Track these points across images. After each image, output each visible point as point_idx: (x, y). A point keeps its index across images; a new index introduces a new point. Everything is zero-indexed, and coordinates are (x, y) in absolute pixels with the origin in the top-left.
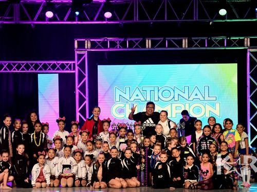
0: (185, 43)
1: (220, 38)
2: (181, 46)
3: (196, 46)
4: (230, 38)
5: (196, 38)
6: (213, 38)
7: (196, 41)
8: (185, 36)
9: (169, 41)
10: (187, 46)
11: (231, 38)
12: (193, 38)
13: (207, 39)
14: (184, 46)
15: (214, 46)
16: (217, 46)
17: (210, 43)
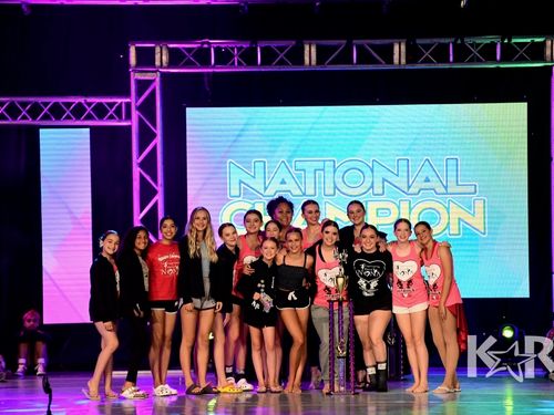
0: (399, 52)
1: (486, 40)
2: (390, 61)
3: (427, 61)
4: (510, 40)
5: (428, 41)
6: (468, 41)
7: (427, 47)
8: (398, 36)
9: (360, 48)
10: (403, 61)
11: (514, 41)
12: (419, 41)
13: (455, 44)
14: (396, 61)
15: (471, 61)
16: (479, 61)
17: (462, 54)
